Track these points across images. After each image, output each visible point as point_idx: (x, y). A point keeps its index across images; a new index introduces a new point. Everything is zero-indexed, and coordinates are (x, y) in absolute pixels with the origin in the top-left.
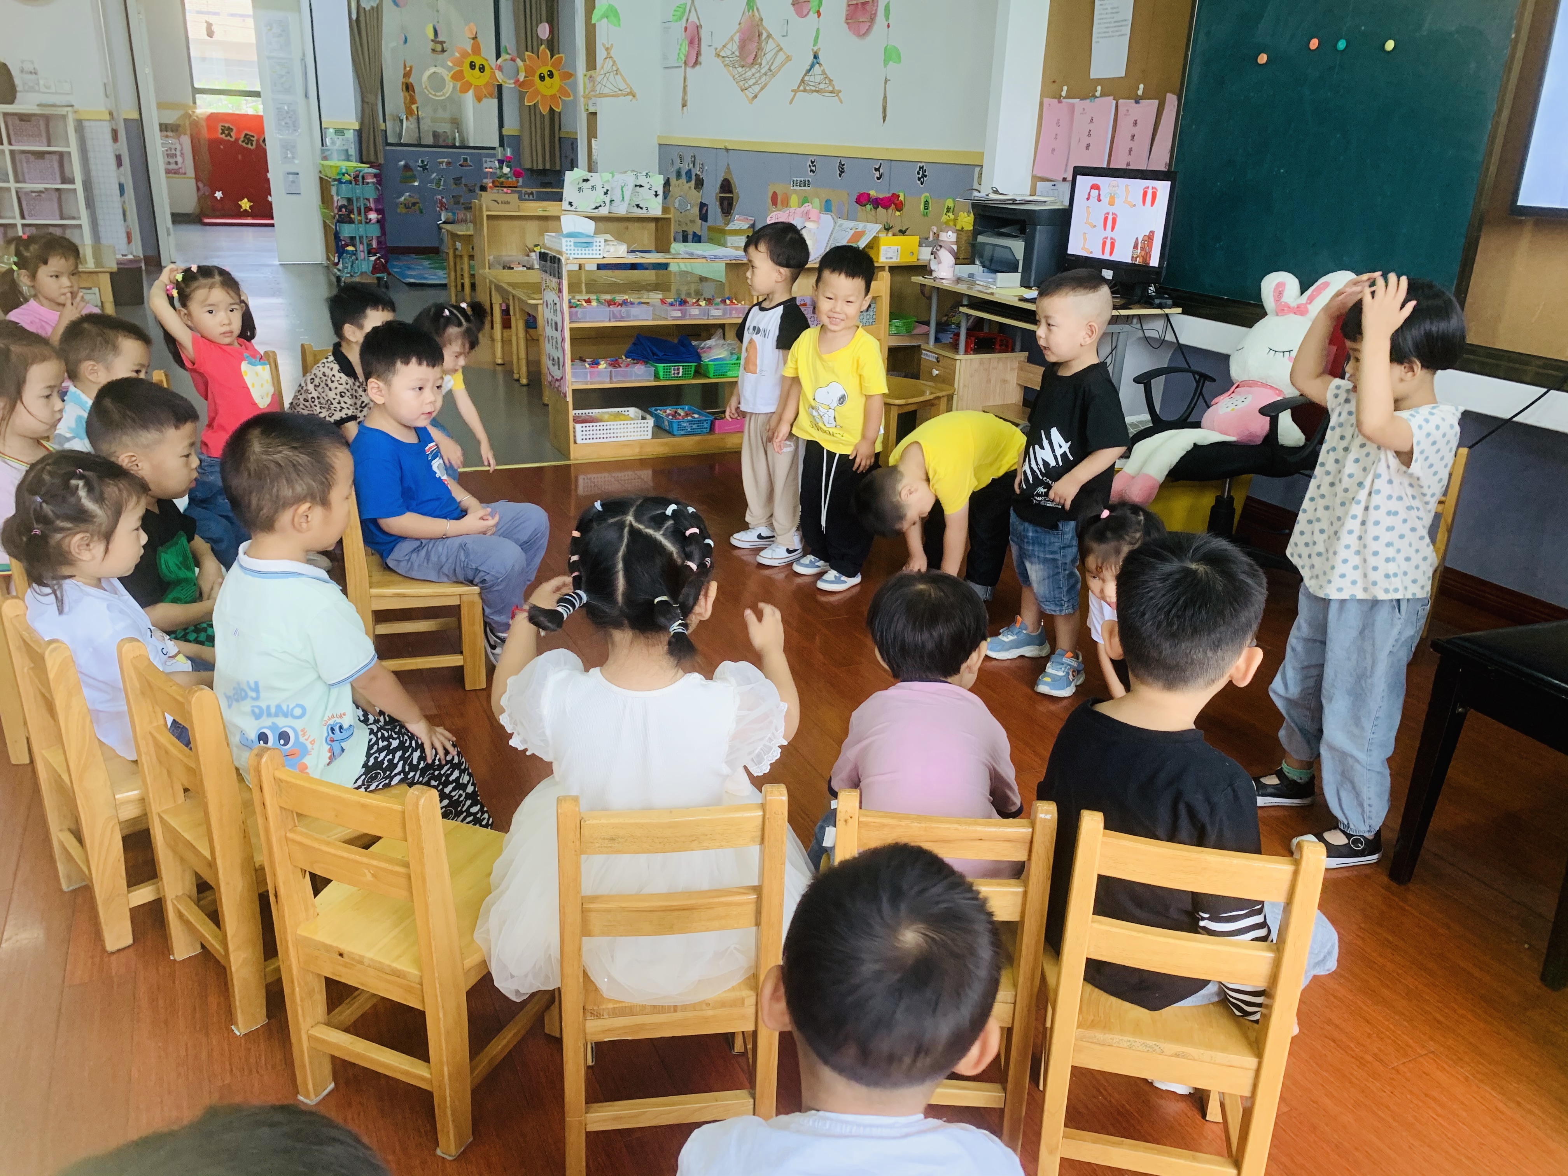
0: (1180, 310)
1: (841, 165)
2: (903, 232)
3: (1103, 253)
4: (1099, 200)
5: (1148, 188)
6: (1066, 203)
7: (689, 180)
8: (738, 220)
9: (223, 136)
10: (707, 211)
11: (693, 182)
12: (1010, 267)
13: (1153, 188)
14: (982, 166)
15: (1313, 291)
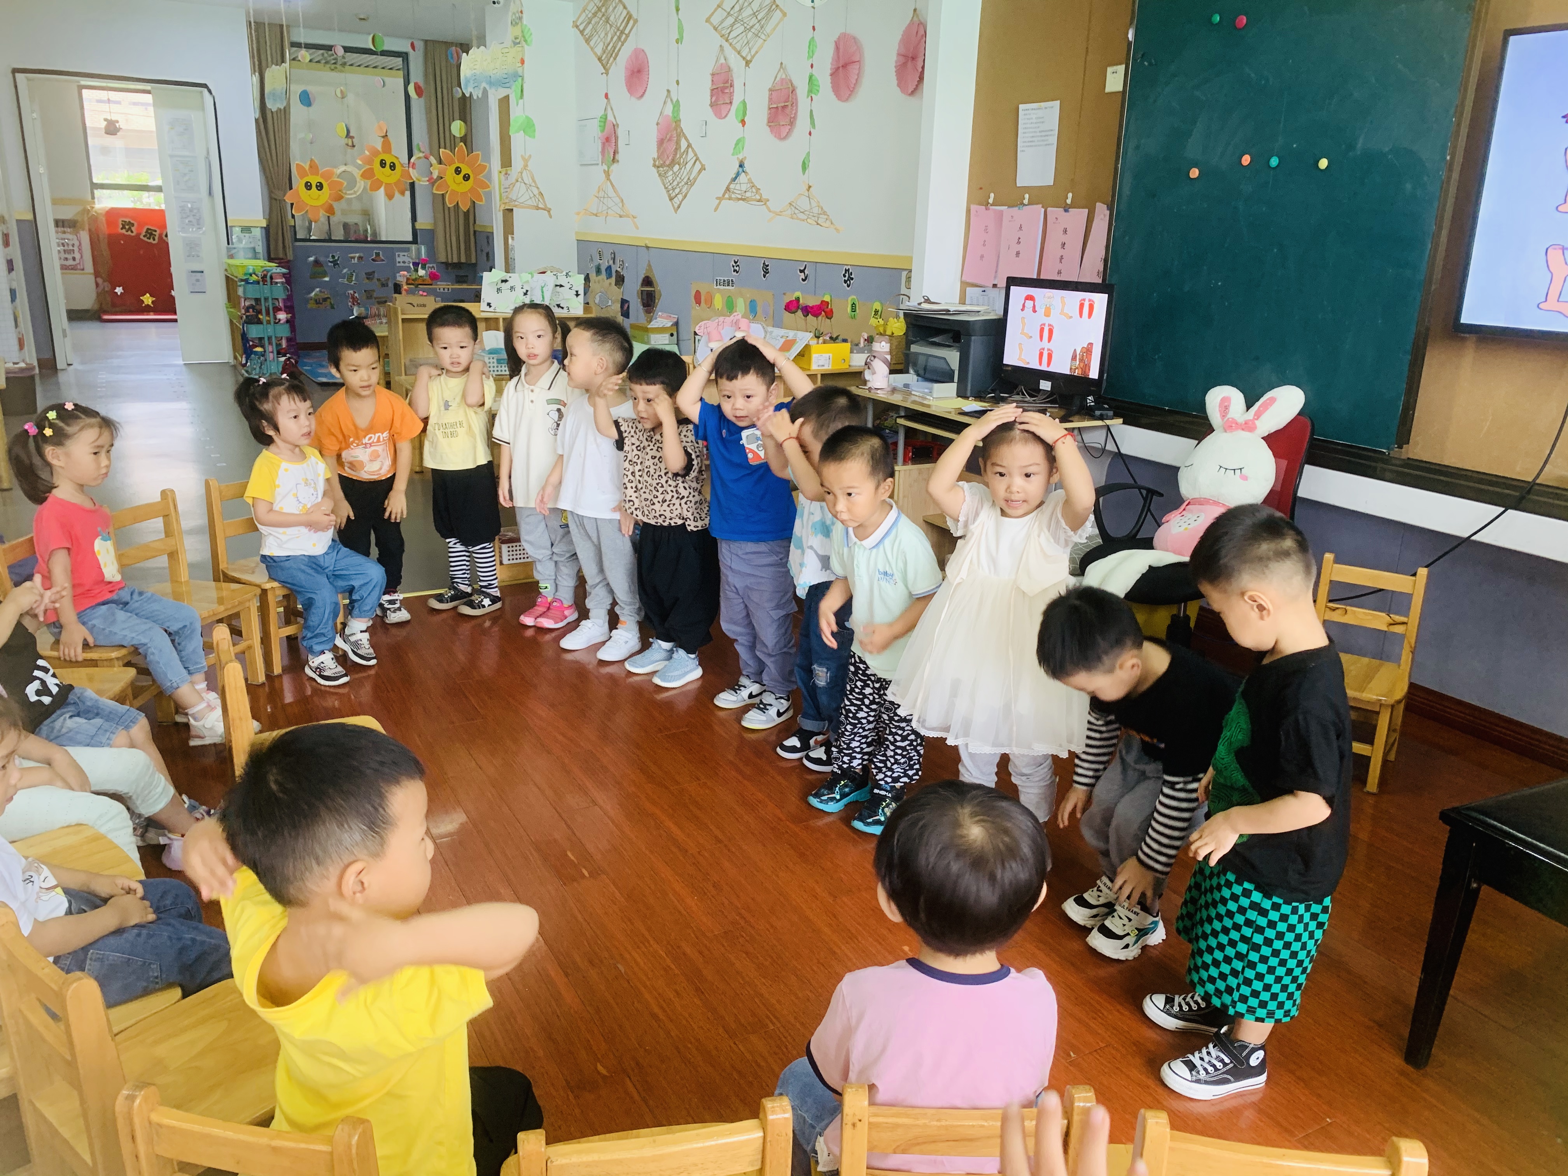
0: (1121, 420)
1: (765, 266)
2: (834, 339)
3: (1040, 364)
4: (1035, 311)
5: (1084, 300)
6: (1001, 313)
7: (609, 276)
8: (661, 317)
9: (124, 231)
10: (628, 307)
11: (614, 278)
12: (944, 377)
13: (1090, 300)
14: (910, 271)
15: (1260, 407)
